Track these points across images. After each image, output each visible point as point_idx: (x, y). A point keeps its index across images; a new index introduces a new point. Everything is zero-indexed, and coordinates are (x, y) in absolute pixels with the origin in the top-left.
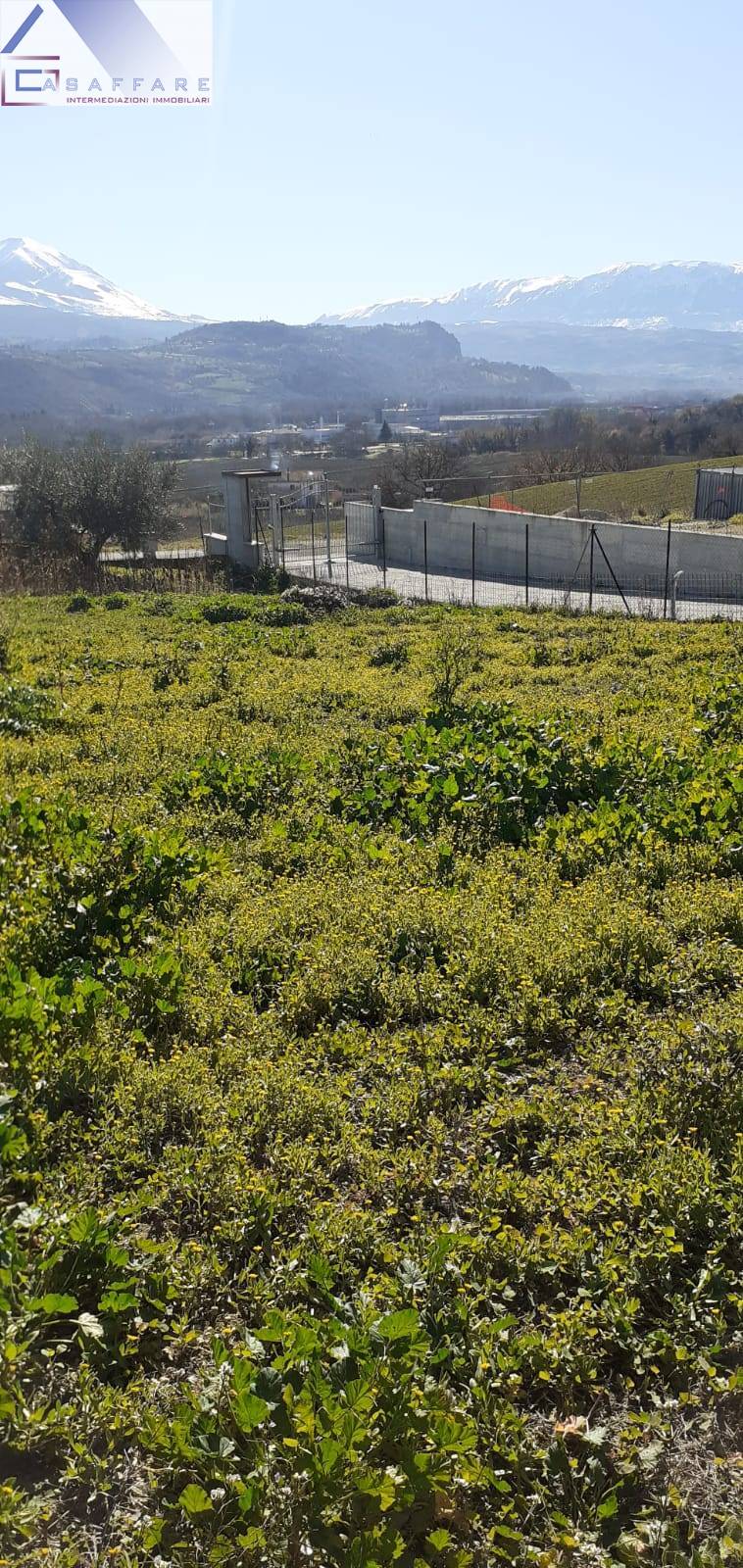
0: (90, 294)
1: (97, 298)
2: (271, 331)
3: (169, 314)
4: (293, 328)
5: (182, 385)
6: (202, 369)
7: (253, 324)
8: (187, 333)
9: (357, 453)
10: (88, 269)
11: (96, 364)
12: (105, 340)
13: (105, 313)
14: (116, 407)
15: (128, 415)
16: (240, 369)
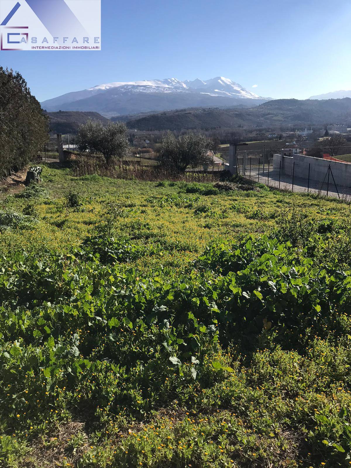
0: (238, 92)
1: (240, 93)
2: (293, 102)
3: (261, 97)
4: (300, 101)
5: (262, 119)
6: (269, 114)
7: (287, 100)
8: (266, 103)
9: (316, 140)
10: (238, 84)
11: (237, 113)
12: (241, 105)
13: (242, 97)
14: (242, 125)
15: (245, 128)
16: (281, 114)
